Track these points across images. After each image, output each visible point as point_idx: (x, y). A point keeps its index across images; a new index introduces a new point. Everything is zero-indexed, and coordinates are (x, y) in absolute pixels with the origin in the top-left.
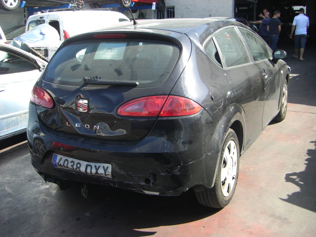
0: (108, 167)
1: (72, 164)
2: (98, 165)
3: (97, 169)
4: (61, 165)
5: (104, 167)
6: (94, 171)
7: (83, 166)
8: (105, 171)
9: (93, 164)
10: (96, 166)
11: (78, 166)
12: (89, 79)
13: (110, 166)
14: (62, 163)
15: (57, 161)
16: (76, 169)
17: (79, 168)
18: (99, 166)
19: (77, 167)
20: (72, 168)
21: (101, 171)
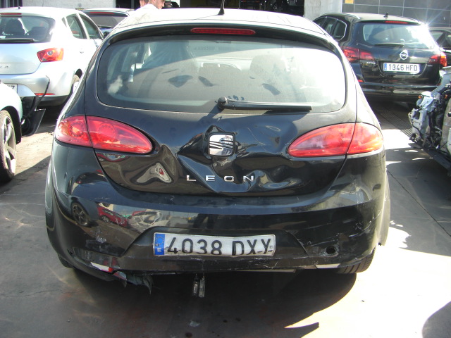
0: (269, 240)
1: (202, 244)
2: (252, 239)
3: (252, 247)
4: (175, 251)
5: (263, 241)
6: (248, 249)
7: (226, 246)
8: (266, 246)
9: (244, 239)
10: (249, 242)
11: (217, 245)
12: (229, 101)
13: (272, 237)
14: (178, 246)
15: (167, 245)
16: (212, 252)
17: (219, 249)
18: (255, 241)
19: (214, 249)
20: (203, 251)
21: (259, 248)
